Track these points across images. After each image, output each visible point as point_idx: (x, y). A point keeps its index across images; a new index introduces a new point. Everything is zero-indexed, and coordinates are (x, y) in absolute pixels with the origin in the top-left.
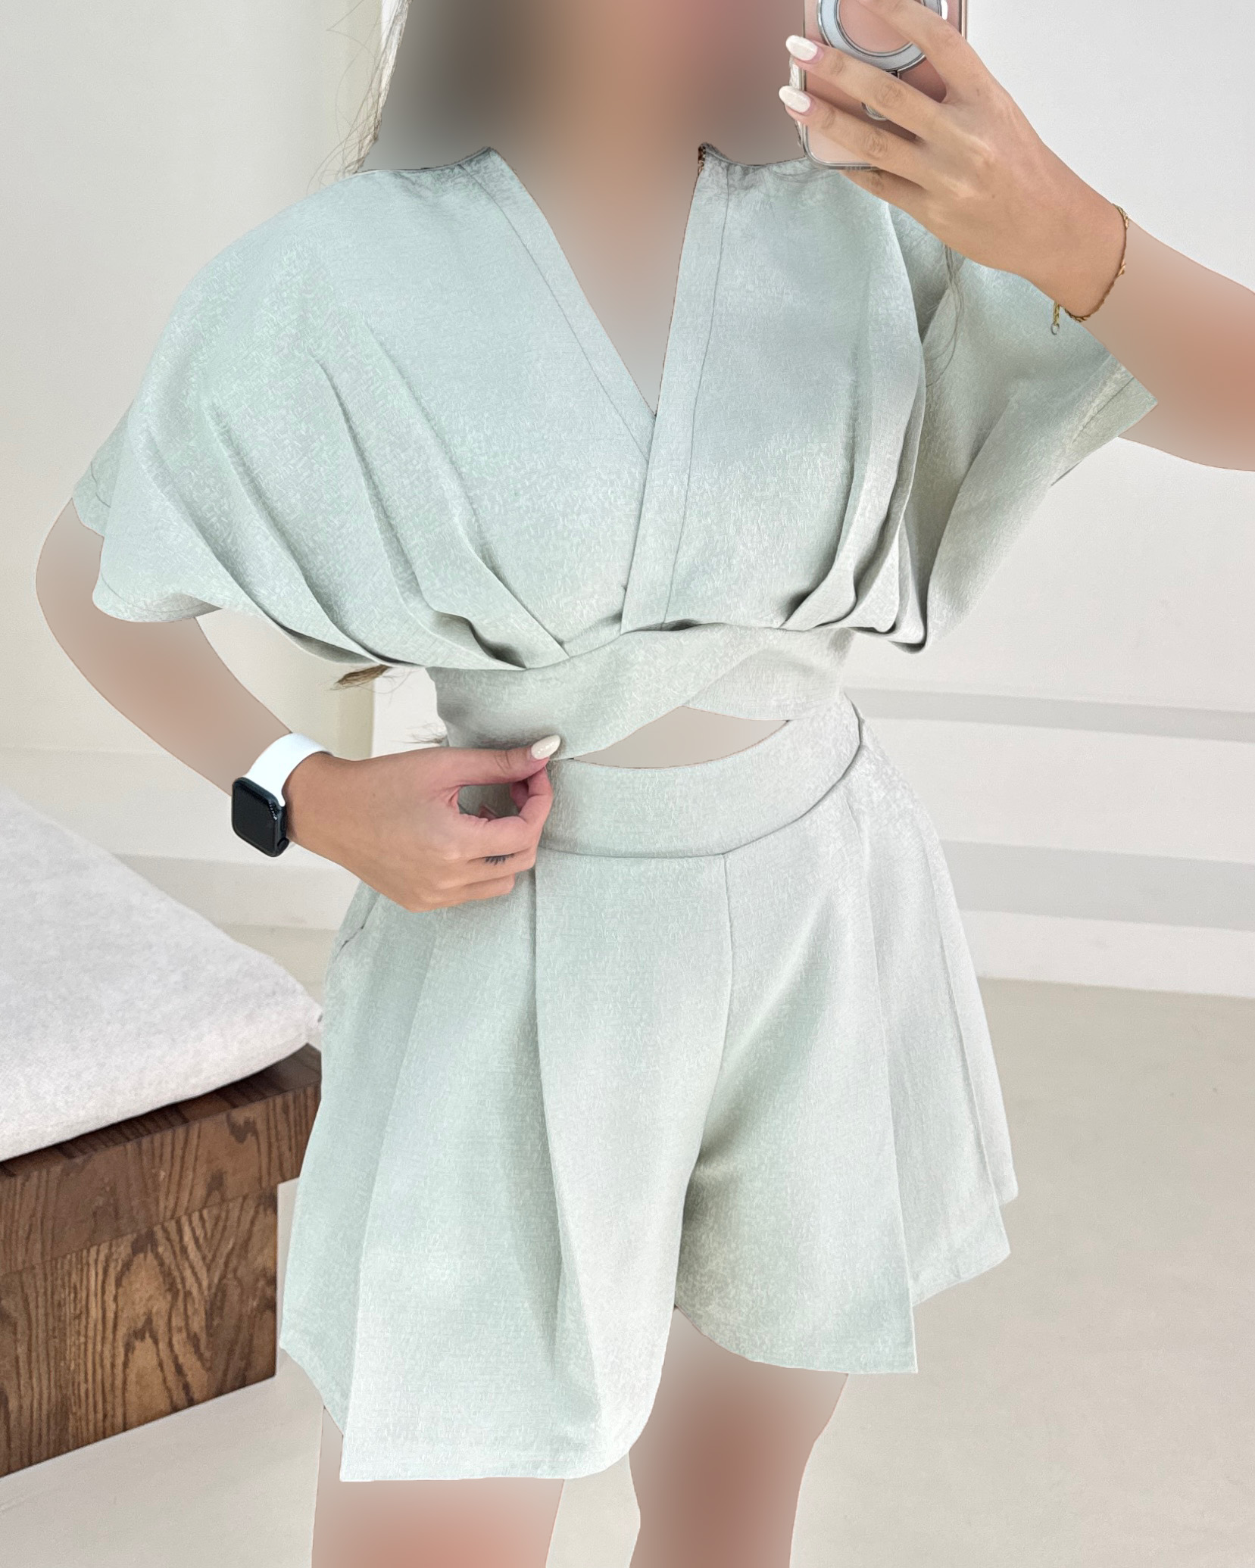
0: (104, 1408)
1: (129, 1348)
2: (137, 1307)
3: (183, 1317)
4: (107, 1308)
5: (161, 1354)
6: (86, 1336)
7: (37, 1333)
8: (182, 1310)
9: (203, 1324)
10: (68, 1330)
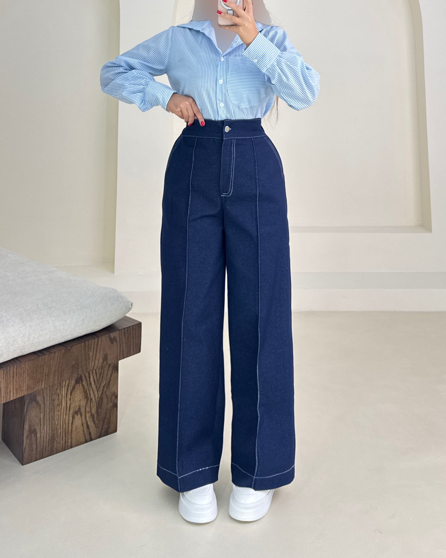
0: (65, 439)
1: (73, 417)
2: (76, 403)
3: (90, 407)
4: (68, 403)
5: (83, 421)
6: (61, 412)
7: (47, 410)
8: (89, 405)
9: (96, 411)
10: (56, 409)
